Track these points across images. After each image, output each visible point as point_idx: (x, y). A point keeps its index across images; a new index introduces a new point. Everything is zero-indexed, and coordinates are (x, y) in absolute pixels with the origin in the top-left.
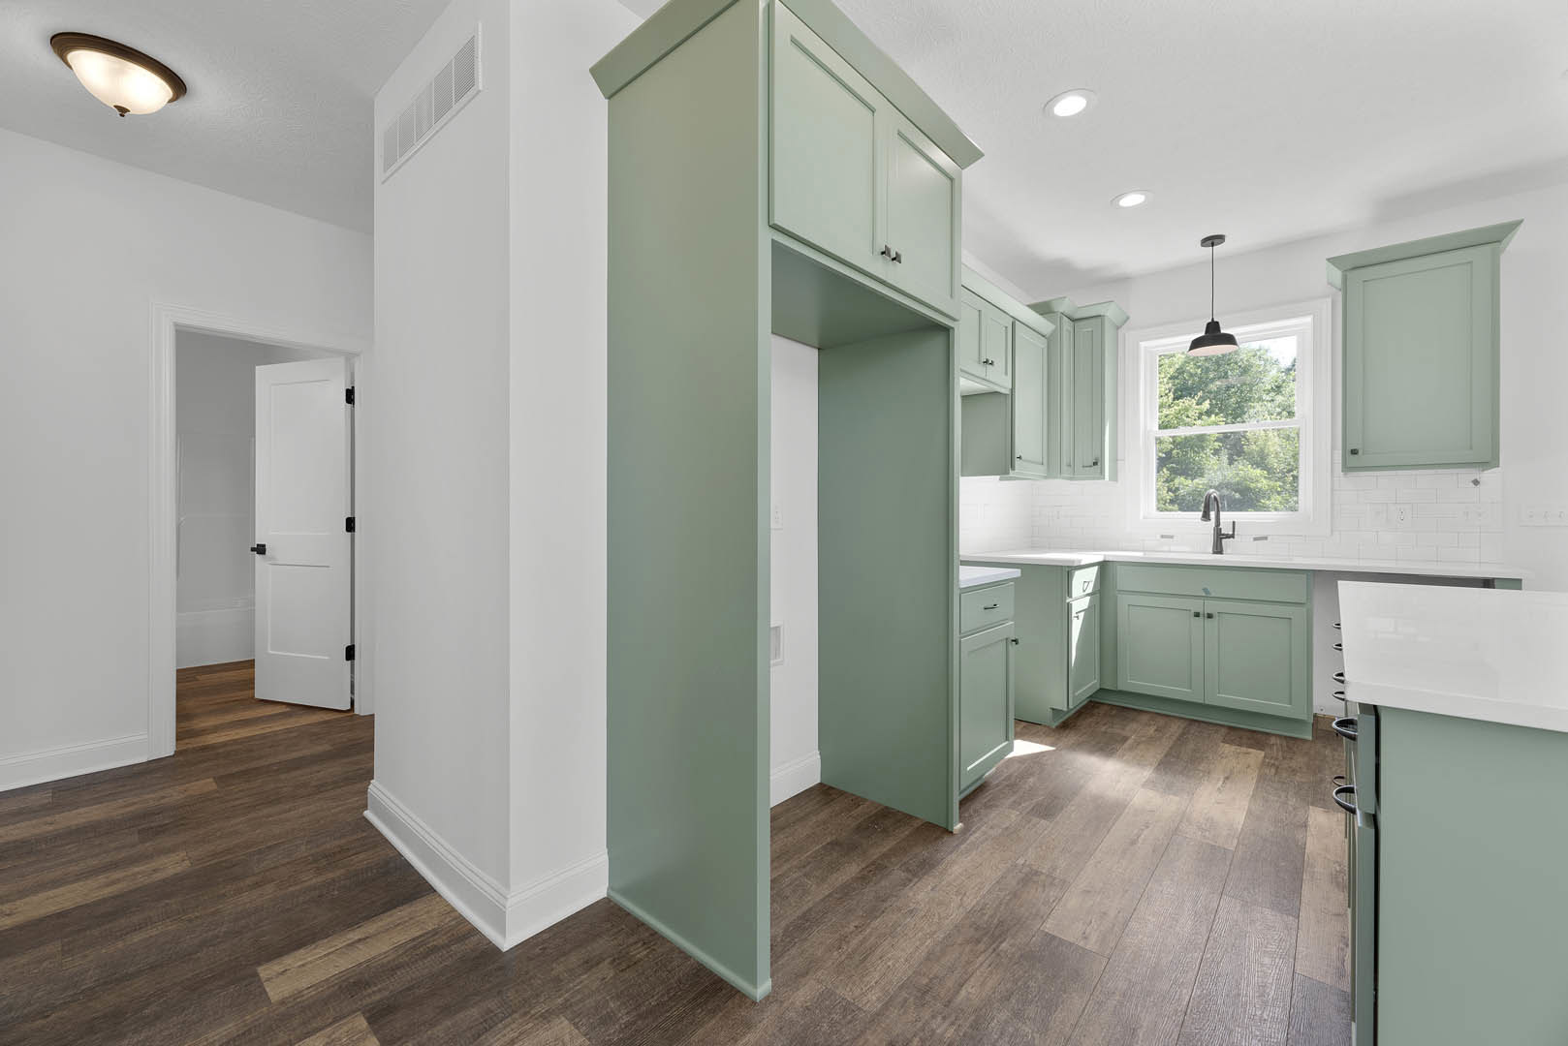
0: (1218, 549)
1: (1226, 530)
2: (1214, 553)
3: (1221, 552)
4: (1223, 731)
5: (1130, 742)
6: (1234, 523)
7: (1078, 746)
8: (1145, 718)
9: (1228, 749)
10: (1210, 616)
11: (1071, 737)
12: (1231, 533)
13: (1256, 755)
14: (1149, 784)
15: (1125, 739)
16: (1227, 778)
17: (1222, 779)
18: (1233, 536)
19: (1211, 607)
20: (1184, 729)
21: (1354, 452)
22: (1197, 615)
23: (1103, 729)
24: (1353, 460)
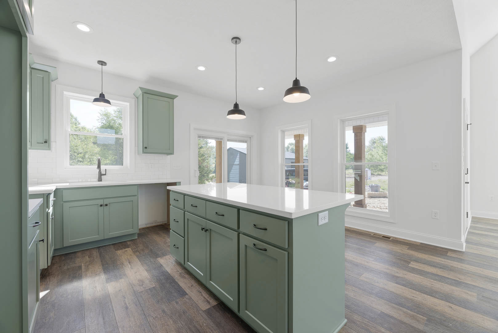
0: (100, 180)
1: (103, 172)
2: (99, 181)
3: (101, 181)
4: (112, 246)
5: (83, 267)
6: (106, 169)
7: (61, 282)
8: (79, 254)
9: (119, 252)
10: (106, 205)
11: (53, 280)
12: (105, 173)
13: (129, 250)
14: (108, 280)
15: (80, 267)
16: (129, 262)
17: (128, 264)
18: (105, 174)
19: (106, 201)
20: (99, 251)
21: (146, 148)
22: (101, 206)
23: (65, 268)
24: (145, 150)
